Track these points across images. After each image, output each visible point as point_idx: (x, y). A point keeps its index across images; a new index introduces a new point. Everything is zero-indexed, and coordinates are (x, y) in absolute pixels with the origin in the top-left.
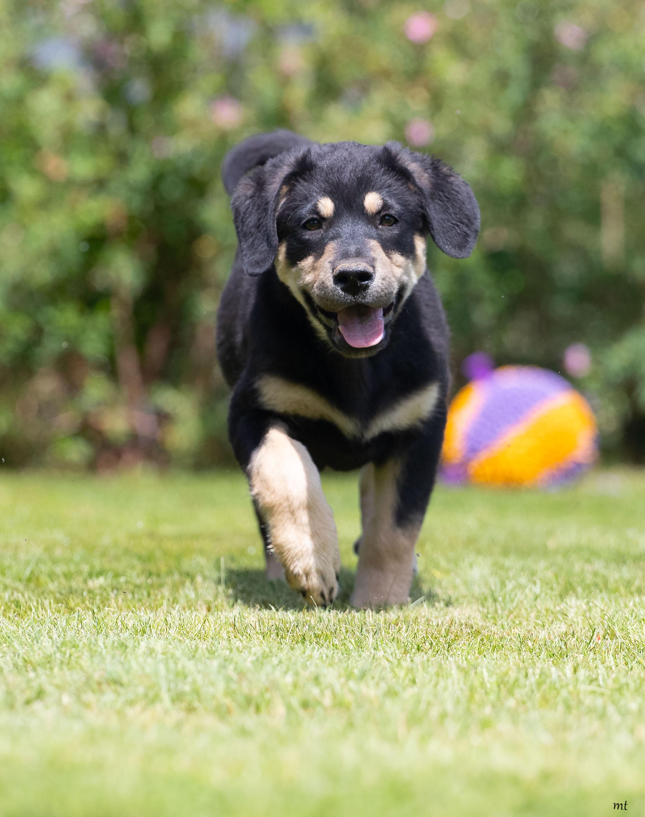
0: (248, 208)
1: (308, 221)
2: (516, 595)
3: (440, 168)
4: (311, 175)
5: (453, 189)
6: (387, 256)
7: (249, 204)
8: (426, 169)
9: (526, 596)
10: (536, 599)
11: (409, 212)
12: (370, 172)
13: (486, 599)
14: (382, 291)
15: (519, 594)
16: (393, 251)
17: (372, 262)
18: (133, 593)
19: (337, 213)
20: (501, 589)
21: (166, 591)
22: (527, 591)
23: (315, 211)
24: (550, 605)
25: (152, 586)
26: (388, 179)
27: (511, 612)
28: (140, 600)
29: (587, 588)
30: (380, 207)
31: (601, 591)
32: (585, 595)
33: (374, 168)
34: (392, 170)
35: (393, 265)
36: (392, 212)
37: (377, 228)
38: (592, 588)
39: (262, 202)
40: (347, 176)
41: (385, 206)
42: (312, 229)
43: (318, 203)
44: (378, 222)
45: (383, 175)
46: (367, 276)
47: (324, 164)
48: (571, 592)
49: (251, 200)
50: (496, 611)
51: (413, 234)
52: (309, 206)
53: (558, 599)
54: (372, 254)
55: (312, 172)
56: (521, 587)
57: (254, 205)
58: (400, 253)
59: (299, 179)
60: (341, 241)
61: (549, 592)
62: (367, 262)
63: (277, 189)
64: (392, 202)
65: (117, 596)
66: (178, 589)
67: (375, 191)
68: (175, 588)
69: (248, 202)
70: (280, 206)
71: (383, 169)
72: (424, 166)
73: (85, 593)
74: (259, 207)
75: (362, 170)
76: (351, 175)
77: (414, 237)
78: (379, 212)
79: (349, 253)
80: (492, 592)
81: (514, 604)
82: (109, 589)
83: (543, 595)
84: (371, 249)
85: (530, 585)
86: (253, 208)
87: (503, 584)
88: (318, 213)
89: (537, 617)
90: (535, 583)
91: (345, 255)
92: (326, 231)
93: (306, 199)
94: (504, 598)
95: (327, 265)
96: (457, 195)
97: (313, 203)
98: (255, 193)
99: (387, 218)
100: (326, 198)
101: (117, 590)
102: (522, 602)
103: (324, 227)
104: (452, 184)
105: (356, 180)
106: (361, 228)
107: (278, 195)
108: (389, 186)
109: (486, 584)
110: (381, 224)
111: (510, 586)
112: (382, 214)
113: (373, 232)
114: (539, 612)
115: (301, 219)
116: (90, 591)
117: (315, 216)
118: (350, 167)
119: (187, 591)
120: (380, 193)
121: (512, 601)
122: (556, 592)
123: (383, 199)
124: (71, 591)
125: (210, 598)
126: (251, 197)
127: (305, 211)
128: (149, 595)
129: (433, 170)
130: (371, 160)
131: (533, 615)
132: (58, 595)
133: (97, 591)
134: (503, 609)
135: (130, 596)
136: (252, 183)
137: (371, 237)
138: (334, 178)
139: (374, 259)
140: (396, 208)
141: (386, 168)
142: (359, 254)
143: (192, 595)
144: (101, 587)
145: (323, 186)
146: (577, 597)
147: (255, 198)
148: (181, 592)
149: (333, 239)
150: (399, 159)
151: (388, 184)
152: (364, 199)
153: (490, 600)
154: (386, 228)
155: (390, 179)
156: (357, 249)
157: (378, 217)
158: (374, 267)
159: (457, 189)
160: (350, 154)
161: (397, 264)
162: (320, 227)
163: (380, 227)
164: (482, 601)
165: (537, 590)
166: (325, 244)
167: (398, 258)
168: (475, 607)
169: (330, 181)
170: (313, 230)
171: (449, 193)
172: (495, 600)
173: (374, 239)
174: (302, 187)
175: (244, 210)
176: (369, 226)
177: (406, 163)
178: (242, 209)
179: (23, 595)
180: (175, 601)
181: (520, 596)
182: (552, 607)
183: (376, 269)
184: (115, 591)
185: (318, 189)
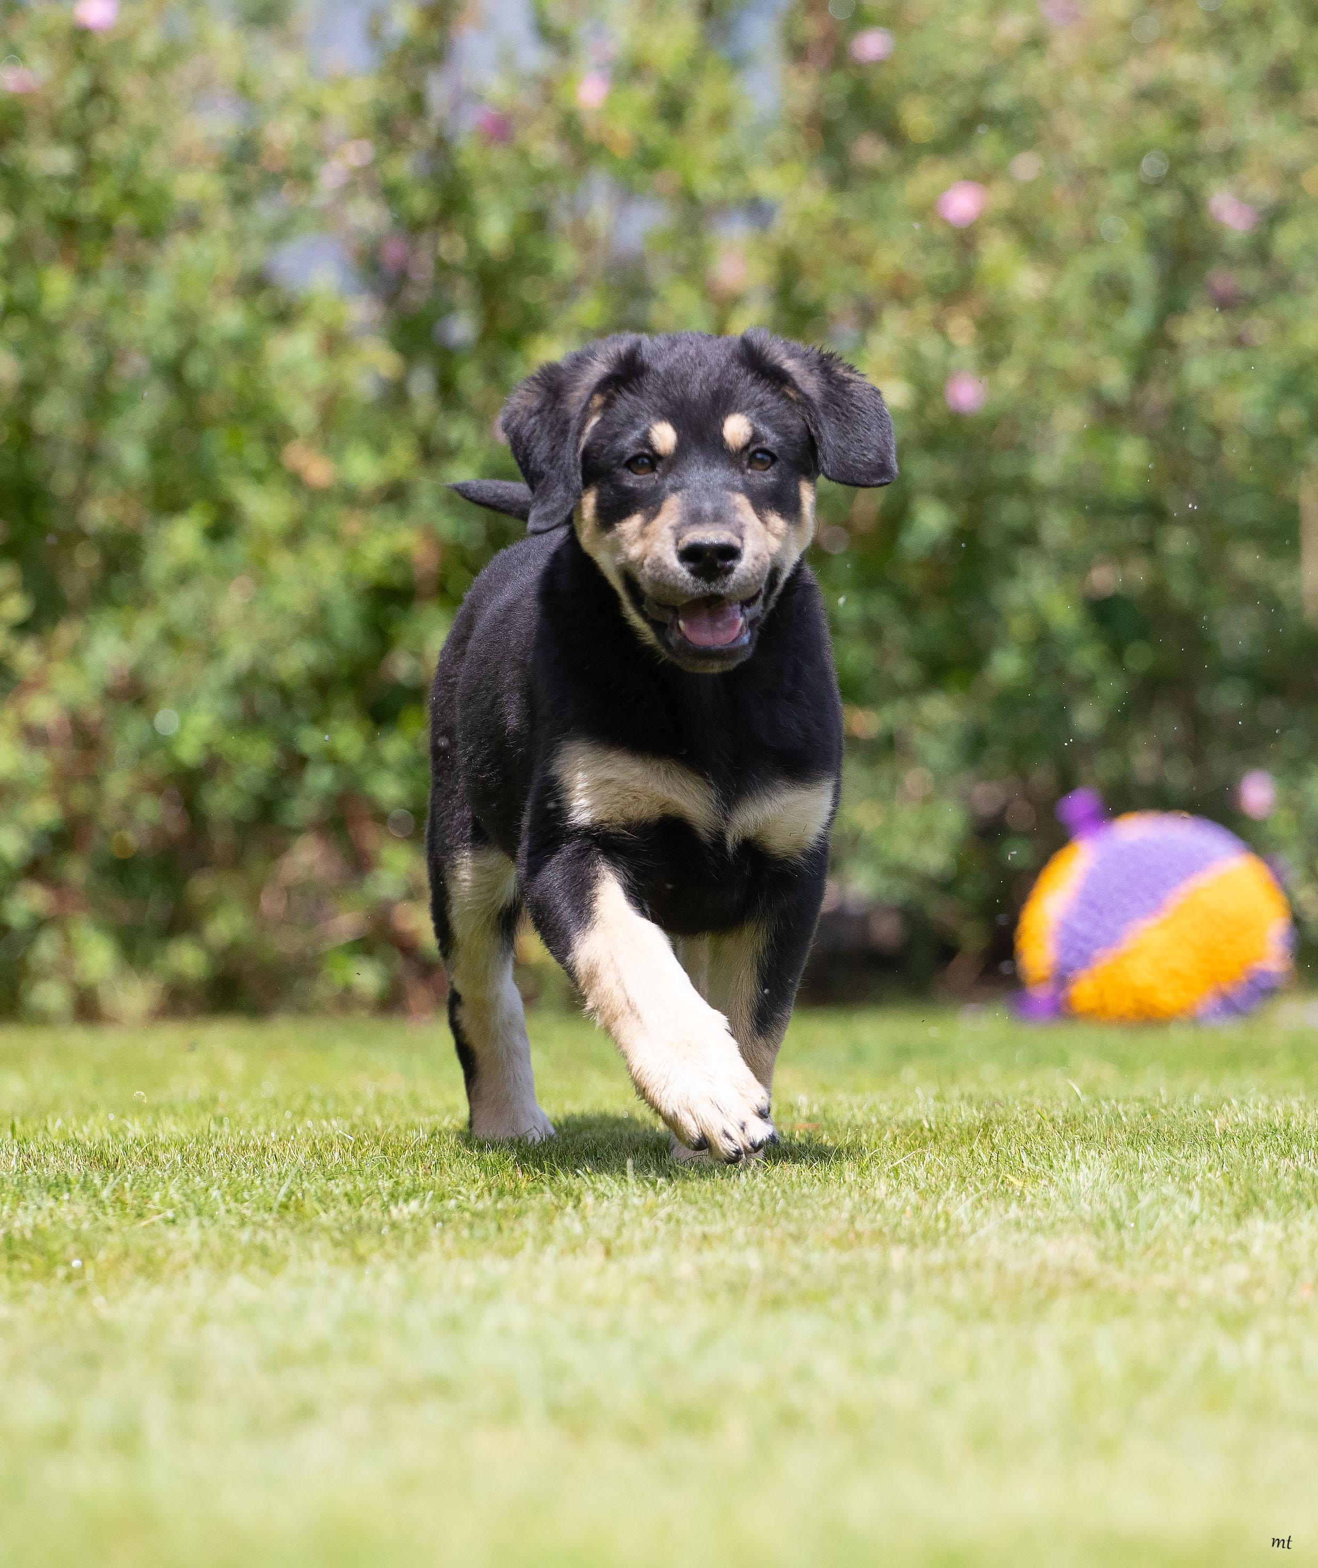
0: (533, 432)
1: (635, 459)
2: (1157, 1216)
3: (833, 369)
4: (640, 383)
5: (853, 405)
6: (760, 519)
7: (535, 424)
8: (811, 370)
9: (1176, 1217)
10: (1193, 1222)
11: (791, 445)
12: (731, 383)
13: (1103, 1223)
14: (753, 576)
15: (1163, 1213)
16: (769, 510)
17: (739, 531)
18: (471, 1226)
19: (681, 448)
20: (1130, 1207)
21: (530, 1223)
22: (1177, 1208)
23: (646, 441)
24: (1218, 1232)
25: (505, 1213)
26: (761, 393)
27: (1148, 1247)
28: (484, 1239)
29: (1284, 1200)
30: (748, 438)
31: (1309, 1206)
32: (1280, 1214)
33: (737, 375)
34: (762, 378)
35: (768, 533)
36: (767, 445)
37: (743, 472)
38: (1294, 1202)
39: (558, 420)
40: (696, 388)
41: (755, 438)
42: (639, 472)
43: (651, 429)
44: (745, 463)
45: (752, 385)
46: (730, 553)
47: (660, 367)
48: (1255, 1210)
49: (537, 418)
50: (1122, 1245)
51: (799, 480)
52: (636, 435)
53: (1233, 1220)
54: (740, 518)
55: (641, 379)
56: (1165, 1200)
57: (543, 426)
58: (779, 514)
59: (623, 389)
60: (688, 495)
61: (1216, 1209)
62: (732, 531)
63: (585, 399)
64: (765, 430)
65: (442, 1230)
66: (552, 1219)
67: (739, 412)
68: (547, 1217)
69: (533, 421)
70: (588, 430)
71: (749, 377)
72: (809, 365)
73: (385, 1230)
74: (552, 427)
75: (719, 380)
76: (701, 387)
77: (799, 484)
78: (746, 447)
79: (703, 513)
80: (1113, 1211)
81: (1153, 1233)
82: (428, 1221)
83: (1205, 1215)
84: (735, 509)
85: (1183, 1198)
86: (541, 431)
87: (1133, 1197)
88: (650, 447)
89: (1196, 1254)
90: (1190, 1194)
91: (696, 518)
92: (663, 476)
93: (631, 422)
94: (1136, 1222)
95: (667, 533)
96: (859, 414)
97: (643, 429)
98: (544, 405)
99: (759, 456)
100: (664, 423)
101: (443, 1222)
102: (1167, 1227)
103: (659, 469)
104: (852, 396)
105: (710, 397)
106: (719, 474)
107: (586, 409)
108: (762, 404)
109: (1103, 1198)
110: (750, 466)
111: (1145, 1200)
112: (753, 448)
113: (738, 481)
114: (1198, 1245)
115: (622, 454)
116: (394, 1226)
117: (646, 451)
118: (700, 374)
119: (566, 1220)
120: (747, 415)
121: (1151, 1227)
122: (1228, 1210)
123: (752, 425)
124: (360, 1227)
125: (608, 1233)
126: (539, 411)
127: (629, 442)
128: (500, 1228)
129: (821, 372)
130: (729, 362)
131: (1188, 1251)
132: (337, 1235)
133: (408, 1225)
134: (1135, 1241)
135: (465, 1233)
136: (537, 389)
137: (734, 489)
138: (676, 392)
139: (742, 526)
140: (772, 439)
141: (754, 375)
142: (718, 517)
143: (578, 1228)
144: (413, 1218)
145: (659, 404)
146: (1266, 1217)
147: (545, 414)
148: (557, 1222)
149: (674, 489)
150: (767, 355)
151: (759, 400)
152: (723, 425)
153: (1111, 1226)
154: (756, 473)
155: (761, 392)
156: (715, 509)
157: (746, 455)
158: (742, 538)
159: (860, 405)
160: (699, 352)
161: (775, 532)
162: (653, 468)
163: (749, 471)
164: (1096, 1228)
165: (1195, 1205)
166: (663, 499)
167: (777, 522)
168: (1084, 1237)
169: (670, 397)
170: (641, 474)
171: (847, 411)
172: (1119, 1226)
173: (741, 492)
174: (625, 403)
175: (527, 435)
176: (733, 470)
177: (780, 359)
178: (525, 432)
179: (275, 1235)
180: (547, 1239)
181: (1164, 1218)
182: (1221, 1236)
183: (745, 541)
184: (439, 1224)
185: (650, 407)
